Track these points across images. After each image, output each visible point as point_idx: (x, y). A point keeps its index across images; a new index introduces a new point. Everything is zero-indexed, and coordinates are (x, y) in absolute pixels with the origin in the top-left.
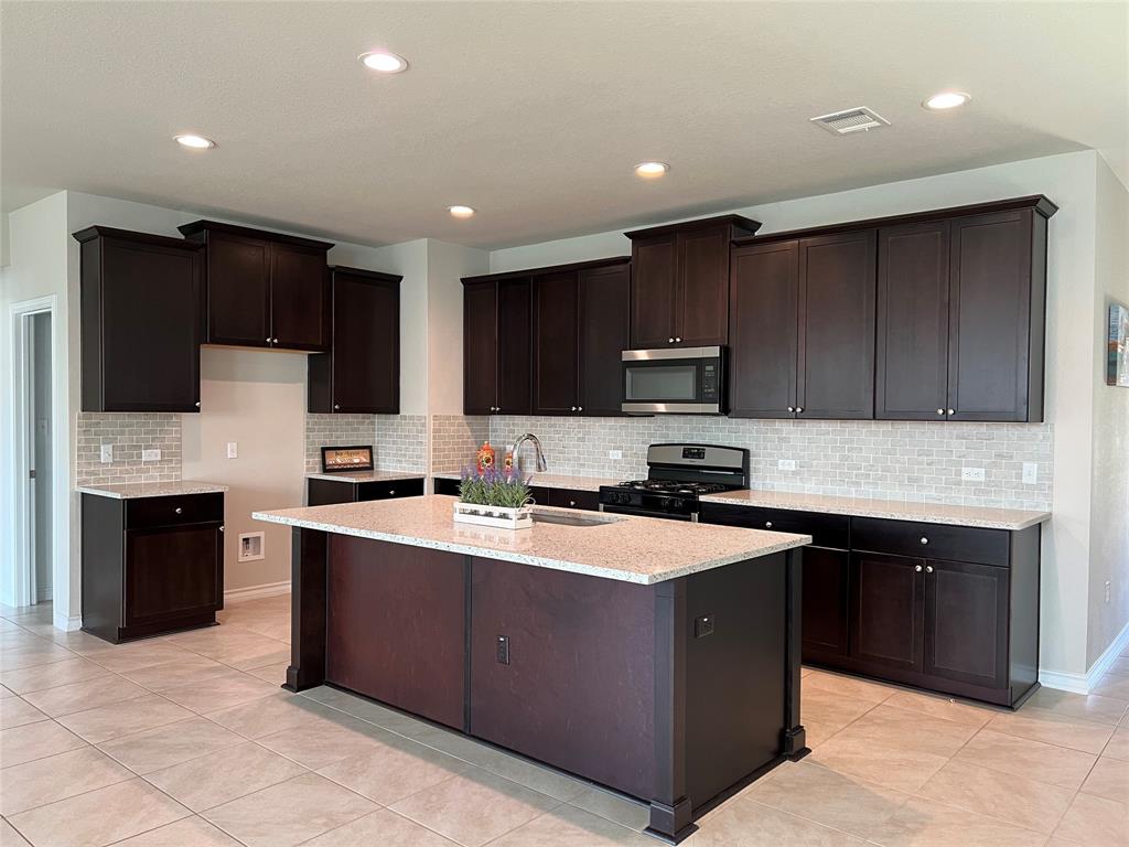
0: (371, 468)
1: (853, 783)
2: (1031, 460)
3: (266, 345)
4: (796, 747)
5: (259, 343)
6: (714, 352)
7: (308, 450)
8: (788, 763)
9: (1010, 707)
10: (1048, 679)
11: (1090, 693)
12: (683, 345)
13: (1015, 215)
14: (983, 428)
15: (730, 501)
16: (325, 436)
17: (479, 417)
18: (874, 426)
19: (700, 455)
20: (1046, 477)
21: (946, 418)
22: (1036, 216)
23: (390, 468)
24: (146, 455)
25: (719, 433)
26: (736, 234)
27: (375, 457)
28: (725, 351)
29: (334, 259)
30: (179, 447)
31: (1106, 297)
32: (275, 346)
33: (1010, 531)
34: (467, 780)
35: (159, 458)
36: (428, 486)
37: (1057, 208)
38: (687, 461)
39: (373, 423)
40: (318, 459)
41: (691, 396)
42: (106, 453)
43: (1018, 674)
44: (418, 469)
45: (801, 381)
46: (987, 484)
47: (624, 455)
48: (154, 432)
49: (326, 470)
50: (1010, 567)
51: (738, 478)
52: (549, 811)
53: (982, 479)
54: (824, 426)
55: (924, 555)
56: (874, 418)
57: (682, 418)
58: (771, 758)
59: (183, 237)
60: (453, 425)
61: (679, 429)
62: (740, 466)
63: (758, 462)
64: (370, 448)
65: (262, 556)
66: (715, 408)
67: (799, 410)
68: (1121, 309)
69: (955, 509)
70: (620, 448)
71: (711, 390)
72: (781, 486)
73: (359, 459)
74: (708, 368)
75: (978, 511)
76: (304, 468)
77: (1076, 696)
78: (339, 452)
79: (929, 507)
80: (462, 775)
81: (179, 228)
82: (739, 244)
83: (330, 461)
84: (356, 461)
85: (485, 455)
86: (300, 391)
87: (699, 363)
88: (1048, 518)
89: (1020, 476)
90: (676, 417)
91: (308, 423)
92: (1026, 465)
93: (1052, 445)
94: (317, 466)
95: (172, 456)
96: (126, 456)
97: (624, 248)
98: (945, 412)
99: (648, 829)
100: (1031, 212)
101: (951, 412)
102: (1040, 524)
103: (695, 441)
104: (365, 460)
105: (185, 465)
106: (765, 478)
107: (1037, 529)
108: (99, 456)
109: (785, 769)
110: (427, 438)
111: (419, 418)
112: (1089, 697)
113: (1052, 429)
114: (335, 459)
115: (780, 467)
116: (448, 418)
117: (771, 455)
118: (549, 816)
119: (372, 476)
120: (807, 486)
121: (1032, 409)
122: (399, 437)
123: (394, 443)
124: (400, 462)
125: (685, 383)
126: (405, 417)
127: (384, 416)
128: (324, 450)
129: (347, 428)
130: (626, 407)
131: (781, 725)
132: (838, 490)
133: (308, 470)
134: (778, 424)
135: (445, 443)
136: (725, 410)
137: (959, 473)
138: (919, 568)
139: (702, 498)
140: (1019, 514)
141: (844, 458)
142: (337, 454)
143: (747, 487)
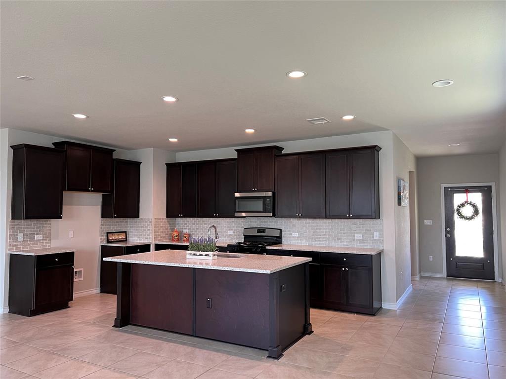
0: (126, 240)
1: (329, 339)
2: (376, 231)
3: (89, 191)
4: (309, 331)
5: (86, 190)
6: (270, 194)
7: (101, 233)
8: (307, 336)
9: (374, 315)
10: (385, 306)
11: (398, 309)
12: (258, 191)
13: (369, 151)
14: (361, 221)
15: (277, 248)
16: (108, 228)
17: (172, 218)
18: (325, 220)
19: (264, 231)
20: (381, 237)
21: (349, 218)
22: (375, 151)
23: (135, 240)
24: (36, 238)
25: (271, 223)
26: (275, 152)
27: (128, 236)
28: (274, 194)
29: (115, 156)
30: (50, 233)
31: (397, 177)
32: (92, 191)
33: (372, 255)
34: (201, 350)
35: (42, 239)
36: (152, 248)
37: (381, 149)
38: (259, 234)
39: (127, 222)
40: (105, 237)
41: (261, 209)
42: (20, 237)
43: (376, 305)
44: (147, 241)
45: (301, 205)
46: (363, 240)
47: (233, 232)
48: (40, 227)
49: (108, 242)
50: (372, 267)
51: (278, 240)
52: (233, 355)
53: (362, 238)
54: (308, 220)
55: (345, 264)
56: (326, 218)
57: (256, 218)
58: (301, 335)
59: (54, 147)
60: (162, 222)
61: (255, 222)
62: (279, 235)
63: (285, 234)
64: (126, 232)
65: (82, 279)
66: (271, 214)
67: (300, 215)
68: (402, 181)
69: (353, 249)
70: (232, 230)
71: (269, 207)
72: (293, 242)
73: (122, 237)
74: (267, 200)
75: (360, 249)
76: (99, 241)
77: (394, 310)
78: (113, 234)
79: (345, 248)
80: (198, 348)
81: (53, 143)
82: (278, 156)
83: (110, 238)
84: (120, 238)
85: (175, 234)
86: (99, 209)
87: (264, 198)
88: (382, 251)
89: (373, 237)
90: (254, 218)
91: (101, 222)
92: (375, 233)
93: (383, 226)
94: (105, 240)
95: (47, 237)
96: (29, 238)
97: (235, 155)
98: (349, 216)
99: (268, 357)
100: (373, 150)
101: (351, 215)
102: (380, 253)
103: (261, 226)
104: (123, 237)
105: (52, 241)
106: (288, 240)
107: (379, 254)
108: (18, 238)
109: (306, 337)
110: (152, 228)
111: (149, 219)
112: (398, 311)
113: (383, 221)
114: (112, 237)
115: (293, 236)
116: (160, 219)
117: (289, 231)
118: (233, 357)
119: (126, 244)
120: (303, 242)
121: (375, 214)
122: (138, 227)
123: (137, 230)
124: (140, 237)
125: (259, 205)
126: (142, 219)
127: (132, 219)
128: (108, 233)
129: (117, 224)
130: (236, 214)
131: (304, 323)
132: (313, 243)
133: (101, 242)
134: (292, 220)
135: (159, 230)
136: (274, 215)
137: (354, 236)
138: (343, 269)
139: (267, 248)
140: (374, 250)
141: (315, 232)
143: (281, 243)
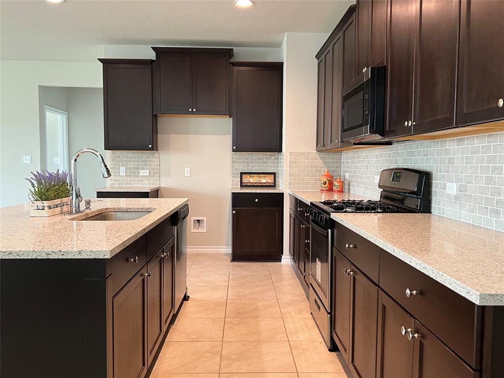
0: (274, 185)
6: (369, 74)
7: (233, 173)
16: (243, 166)
24: (142, 173)
27: (277, 179)
30: (159, 169)
35: (148, 174)
38: (393, 184)
40: (238, 179)
42: (122, 171)
48: (146, 161)
49: (242, 185)
60: (306, 158)
63: (437, 186)
64: (274, 174)
71: (367, 111)
73: (267, 180)
74: (367, 91)
78: (252, 175)
83: (245, 180)
84: (264, 181)
86: (228, 139)
87: (364, 87)
91: (233, 158)
94: (238, 184)
95: (155, 173)
96: (132, 173)
104: (270, 181)
105: (162, 179)
116: (304, 154)
117: (443, 177)
119: (274, 190)
120: (463, 212)
126: (284, 154)
128: (242, 174)
129: (259, 161)
133: (233, 185)
134: (448, 145)
142: (250, 177)
